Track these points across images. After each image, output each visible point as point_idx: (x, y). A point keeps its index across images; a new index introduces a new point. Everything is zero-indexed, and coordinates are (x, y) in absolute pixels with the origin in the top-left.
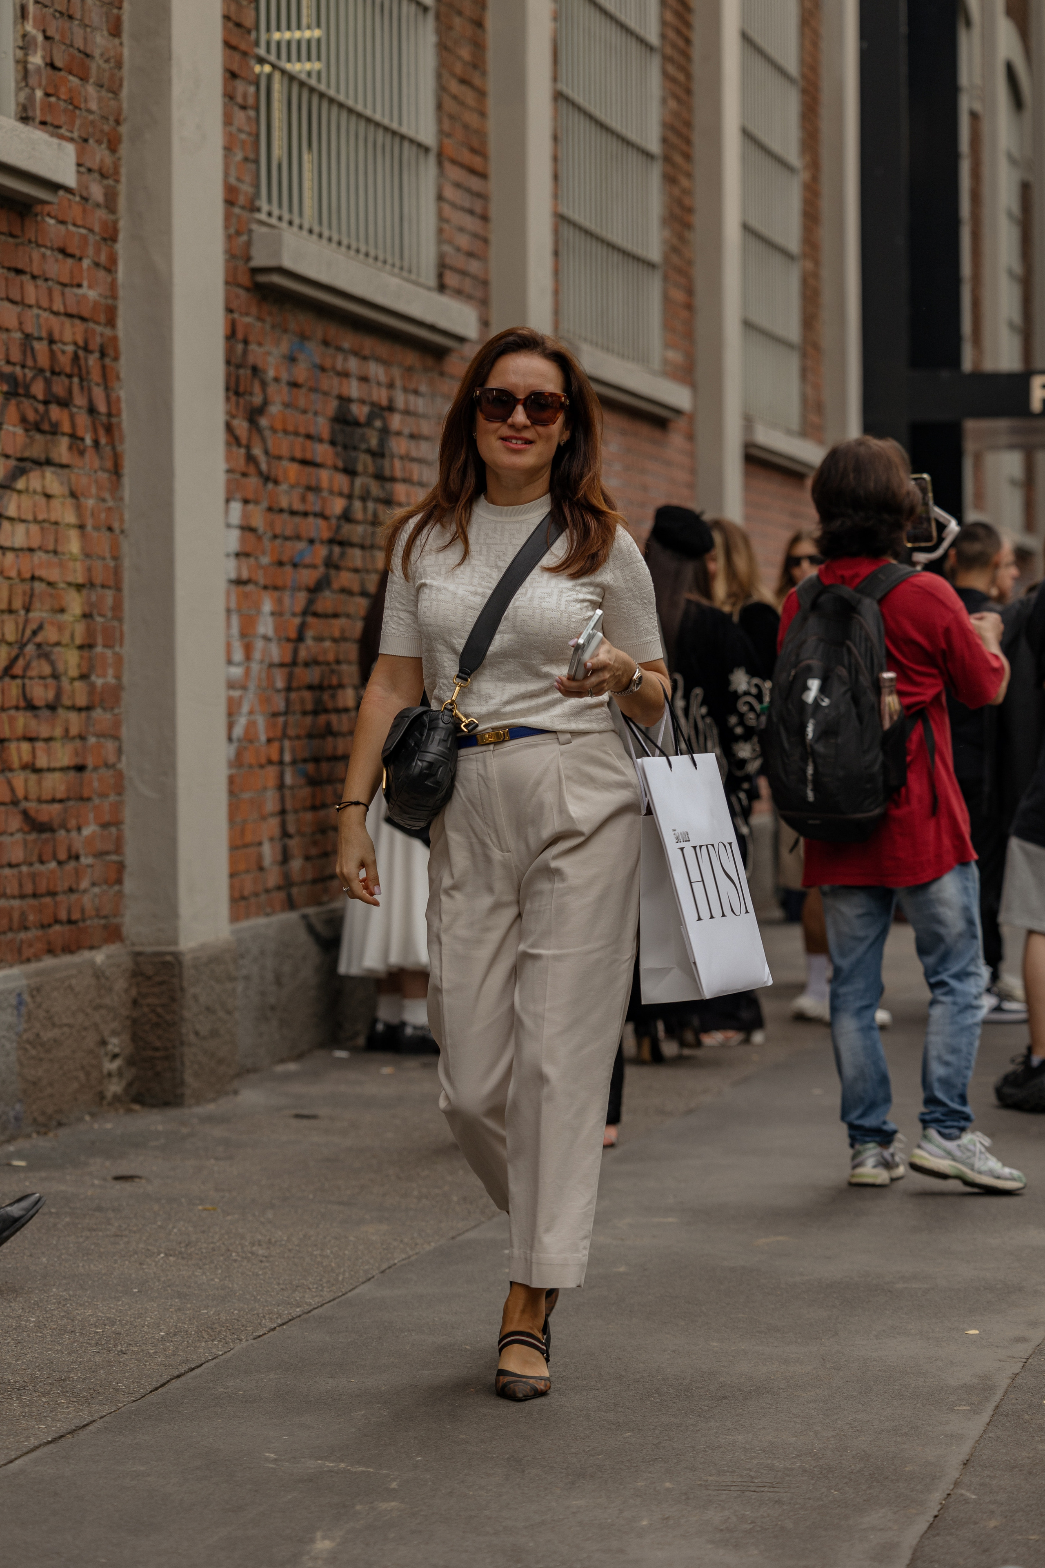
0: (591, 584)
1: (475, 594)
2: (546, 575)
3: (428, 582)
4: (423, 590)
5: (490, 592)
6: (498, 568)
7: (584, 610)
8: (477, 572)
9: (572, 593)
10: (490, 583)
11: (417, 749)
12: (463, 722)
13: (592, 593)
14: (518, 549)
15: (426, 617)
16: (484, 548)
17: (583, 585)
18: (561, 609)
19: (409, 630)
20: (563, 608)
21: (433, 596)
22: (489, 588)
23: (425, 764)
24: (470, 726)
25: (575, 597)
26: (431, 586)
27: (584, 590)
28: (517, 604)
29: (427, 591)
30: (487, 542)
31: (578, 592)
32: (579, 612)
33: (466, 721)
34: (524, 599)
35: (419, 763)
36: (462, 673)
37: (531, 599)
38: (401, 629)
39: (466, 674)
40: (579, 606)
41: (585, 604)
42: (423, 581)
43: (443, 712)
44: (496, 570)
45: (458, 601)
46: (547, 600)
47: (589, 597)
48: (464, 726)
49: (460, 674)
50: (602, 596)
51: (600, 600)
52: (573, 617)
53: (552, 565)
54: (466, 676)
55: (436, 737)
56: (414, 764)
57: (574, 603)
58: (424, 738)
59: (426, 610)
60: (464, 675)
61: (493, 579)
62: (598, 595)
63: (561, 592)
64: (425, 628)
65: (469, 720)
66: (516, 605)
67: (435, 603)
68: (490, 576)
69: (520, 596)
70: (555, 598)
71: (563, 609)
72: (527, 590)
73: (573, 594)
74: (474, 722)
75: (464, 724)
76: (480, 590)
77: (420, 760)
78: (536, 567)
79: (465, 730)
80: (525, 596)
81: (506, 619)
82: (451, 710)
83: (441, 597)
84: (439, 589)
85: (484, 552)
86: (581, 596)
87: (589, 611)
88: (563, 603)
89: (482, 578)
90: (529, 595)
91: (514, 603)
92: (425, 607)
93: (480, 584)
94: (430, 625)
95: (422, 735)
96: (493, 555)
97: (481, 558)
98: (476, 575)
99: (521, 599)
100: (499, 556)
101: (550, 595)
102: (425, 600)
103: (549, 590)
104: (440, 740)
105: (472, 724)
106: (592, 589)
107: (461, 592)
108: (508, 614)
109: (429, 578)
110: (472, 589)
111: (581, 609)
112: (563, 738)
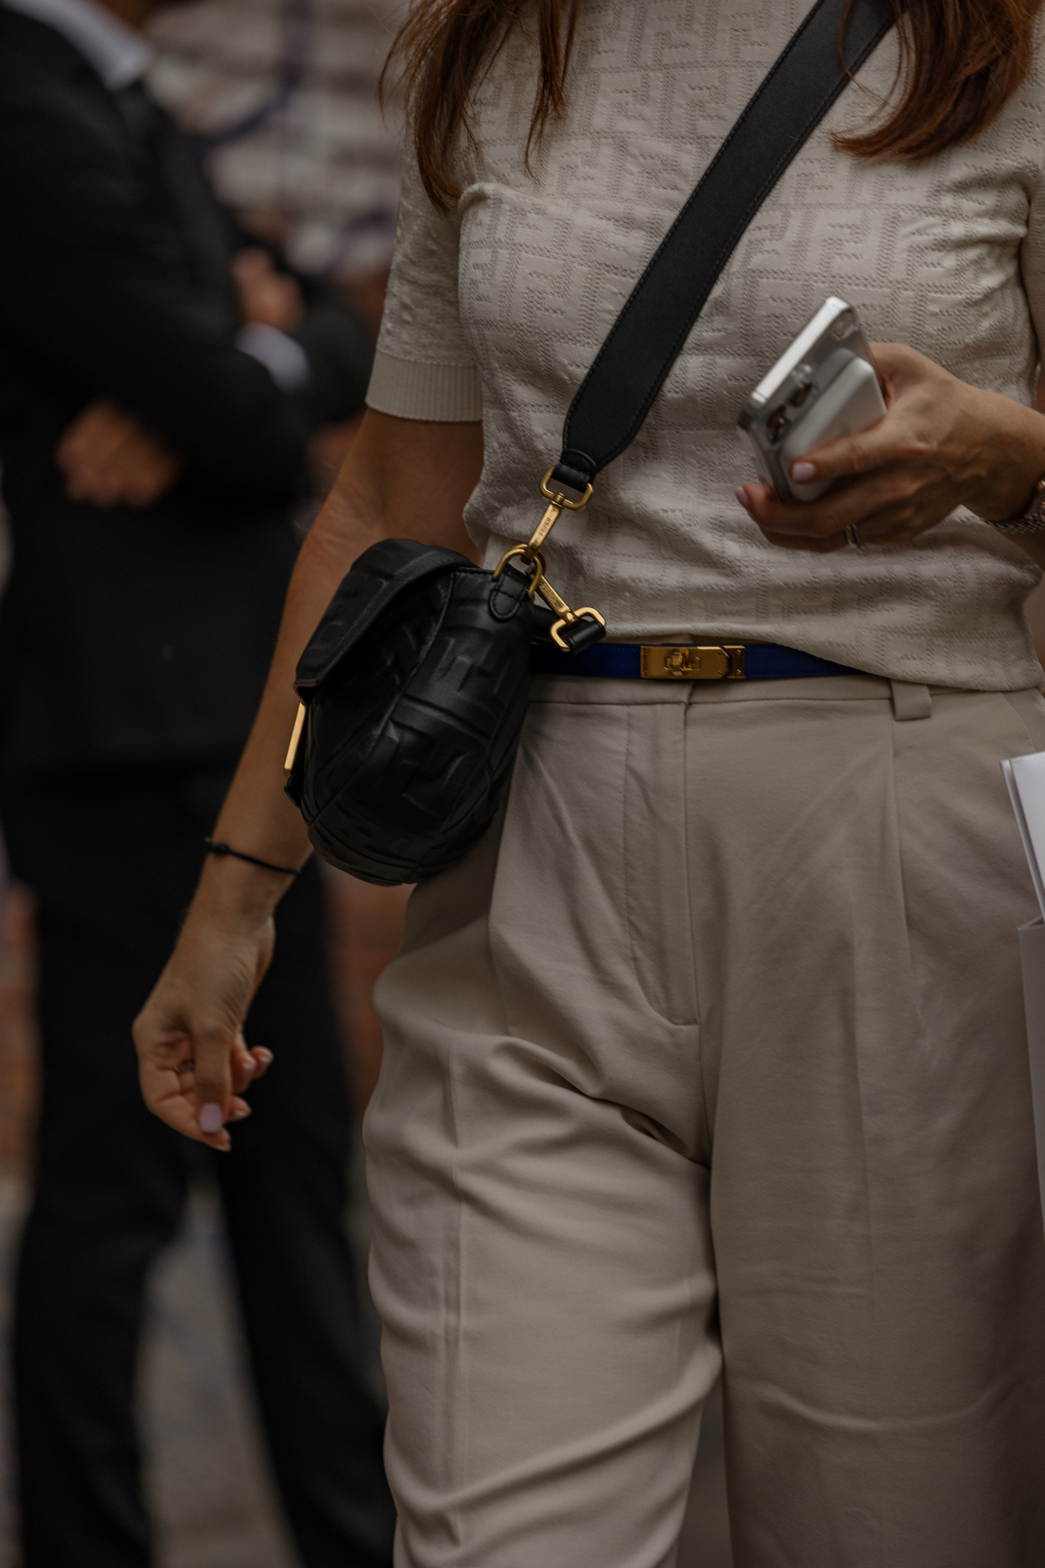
0: (984, 182)
1: (628, 223)
2: (844, 164)
3: (490, 188)
4: (475, 214)
5: (670, 216)
6: (696, 138)
7: (969, 274)
8: (633, 156)
9: (930, 220)
10: (675, 188)
11: (398, 681)
12: (557, 617)
13: (993, 214)
14: (761, 75)
15: (479, 298)
16: (657, 78)
17: (963, 187)
18: (893, 276)
19: (426, 341)
20: (898, 273)
21: (501, 233)
22: (671, 204)
23: (409, 737)
24: (580, 630)
25: (939, 232)
26: (499, 201)
27: (968, 204)
28: (757, 260)
29: (484, 215)
30: (665, 60)
31: (954, 214)
32: (952, 281)
33: (570, 616)
34: (779, 245)
35: (393, 733)
36: (570, 464)
37: (800, 247)
38: (404, 336)
39: (581, 469)
40: (950, 261)
41: (972, 254)
42: (476, 187)
43: (495, 580)
44: (693, 148)
45: (572, 248)
46: (851, 248)
47: (986, 228)
48: (560, 632)
49: (565, 468)
50: (1025, 217)
51: (1020, 231)
52: (935, 301)
53: (865, 130)
54: (582, 476)
55: (460, 658)
56: (377, 732)
57: (936, 256)
58: (423, 654)
59: (478, 274)
60: (574, 473)
61: (684, 175)
62: (1012, 216)
63: (895, 221)
64: (475, 332)
65: (578, 613)
66: (752, 266)
67: (503, 253)
68: (675, 168)
69: (765, 233)
70: (873, 240)
71: (900, 277)
72: (787, 216)
73: (934, 225)
74: (596, 621)
75: (561, 623)
76: (642, 211)
77: (398, 725)
78: (817, 133)
79: (561, 643)
80: (781, 236)
81: (721, 307)
82: (526, 580)
83: (523, 235)
84: (518, 211)
85: (656, 93)
86: (957, 230)
87: (987, 272)
88: (900, 257)
89: (651, 174)
90: (791, 235)
91: (746, 260)
92: (477, 266)
93: (642, 195)
94: (490, 324)
95: (421, 642)
96: (683, 102)
97: (647, 110)
98: (631, 166)
99: (768, 245)
100: (700, 105)
101: (858, 231)
102: (480, 244)
103: (853, 216)
104: (471, 668)
105: (589, 624)
106: (989, 199)
107: (584, 220)
108: (728, 292)
109: (492, 177)
110: (619, 208)
111: (959, 271)
112: (907, 699)
